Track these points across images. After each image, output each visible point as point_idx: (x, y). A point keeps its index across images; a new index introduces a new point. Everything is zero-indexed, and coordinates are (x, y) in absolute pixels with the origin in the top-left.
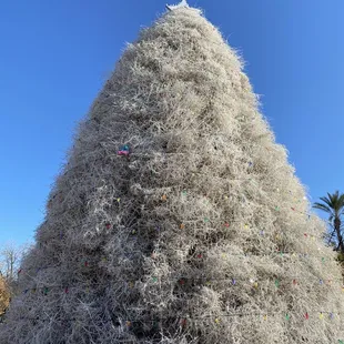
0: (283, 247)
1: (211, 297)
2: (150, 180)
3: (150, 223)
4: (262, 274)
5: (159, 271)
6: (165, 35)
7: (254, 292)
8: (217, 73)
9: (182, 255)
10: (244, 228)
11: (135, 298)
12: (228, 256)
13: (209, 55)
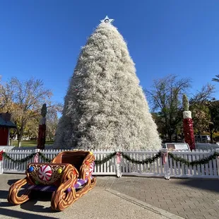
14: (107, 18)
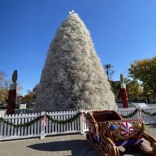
0: (99, 82)
1: (87, 93)
2: (72, 68)
3: (73, 78)
4: (96, 88)
5: (76, 88)
6: (70, 25)
7: (95, 92)
8: (85, 38)
9: (80, 85)
10: (92, 79)
11: (72, 93)
12: (90, 85)
13: (82, 32)
14: (73, 11)
